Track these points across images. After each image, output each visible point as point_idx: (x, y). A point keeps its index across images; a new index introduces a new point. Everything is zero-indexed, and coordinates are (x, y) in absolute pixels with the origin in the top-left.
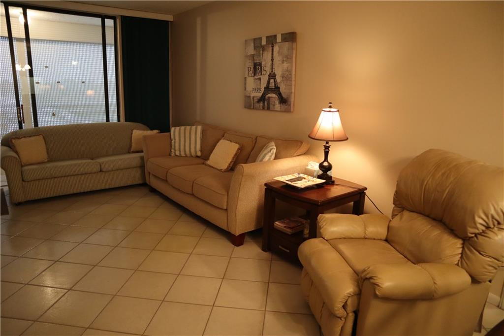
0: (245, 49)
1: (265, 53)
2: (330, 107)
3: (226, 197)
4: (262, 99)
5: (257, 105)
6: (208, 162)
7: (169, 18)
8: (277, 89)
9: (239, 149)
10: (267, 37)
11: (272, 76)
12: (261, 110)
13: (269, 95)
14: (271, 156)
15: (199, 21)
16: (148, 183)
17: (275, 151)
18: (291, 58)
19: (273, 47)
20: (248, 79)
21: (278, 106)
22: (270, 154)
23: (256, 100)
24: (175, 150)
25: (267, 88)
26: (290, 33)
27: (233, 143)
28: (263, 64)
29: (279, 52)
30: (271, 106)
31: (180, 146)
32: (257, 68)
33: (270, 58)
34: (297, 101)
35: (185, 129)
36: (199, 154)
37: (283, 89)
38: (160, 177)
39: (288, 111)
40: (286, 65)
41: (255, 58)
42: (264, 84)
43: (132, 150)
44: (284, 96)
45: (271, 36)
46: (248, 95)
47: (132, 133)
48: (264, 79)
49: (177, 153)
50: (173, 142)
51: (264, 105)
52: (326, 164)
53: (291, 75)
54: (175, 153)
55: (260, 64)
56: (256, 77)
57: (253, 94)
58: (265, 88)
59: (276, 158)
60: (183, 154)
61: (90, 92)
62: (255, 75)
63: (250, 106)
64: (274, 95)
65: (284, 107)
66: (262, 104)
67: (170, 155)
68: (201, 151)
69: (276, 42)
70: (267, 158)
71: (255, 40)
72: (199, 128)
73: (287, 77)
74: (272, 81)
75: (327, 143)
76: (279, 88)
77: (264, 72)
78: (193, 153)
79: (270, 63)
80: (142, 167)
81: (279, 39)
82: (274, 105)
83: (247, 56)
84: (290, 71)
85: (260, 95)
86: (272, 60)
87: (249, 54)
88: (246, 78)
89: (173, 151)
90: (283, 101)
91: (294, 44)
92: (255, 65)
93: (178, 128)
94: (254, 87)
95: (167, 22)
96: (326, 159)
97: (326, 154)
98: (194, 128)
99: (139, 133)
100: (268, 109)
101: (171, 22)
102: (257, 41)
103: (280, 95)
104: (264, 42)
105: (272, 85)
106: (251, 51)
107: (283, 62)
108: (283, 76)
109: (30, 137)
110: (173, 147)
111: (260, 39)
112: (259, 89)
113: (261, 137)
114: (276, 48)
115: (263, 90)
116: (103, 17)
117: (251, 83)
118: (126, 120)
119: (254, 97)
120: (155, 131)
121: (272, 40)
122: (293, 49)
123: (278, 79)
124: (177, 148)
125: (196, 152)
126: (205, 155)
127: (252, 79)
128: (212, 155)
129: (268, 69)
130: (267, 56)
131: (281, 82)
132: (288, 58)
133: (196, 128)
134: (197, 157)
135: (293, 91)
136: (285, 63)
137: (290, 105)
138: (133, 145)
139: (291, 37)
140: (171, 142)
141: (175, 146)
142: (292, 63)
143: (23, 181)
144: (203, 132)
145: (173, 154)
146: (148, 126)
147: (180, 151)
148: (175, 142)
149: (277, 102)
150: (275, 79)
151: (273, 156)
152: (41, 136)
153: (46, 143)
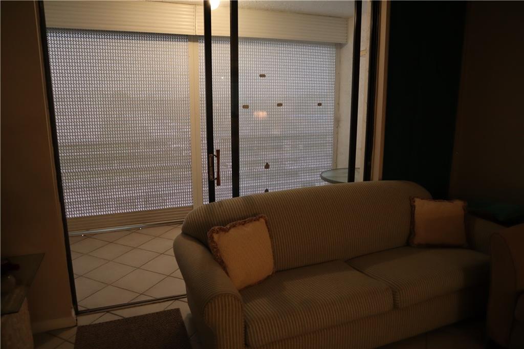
99: (429, 207)
138: (420, 231)
152: (260, 226)
153: (271, 236)
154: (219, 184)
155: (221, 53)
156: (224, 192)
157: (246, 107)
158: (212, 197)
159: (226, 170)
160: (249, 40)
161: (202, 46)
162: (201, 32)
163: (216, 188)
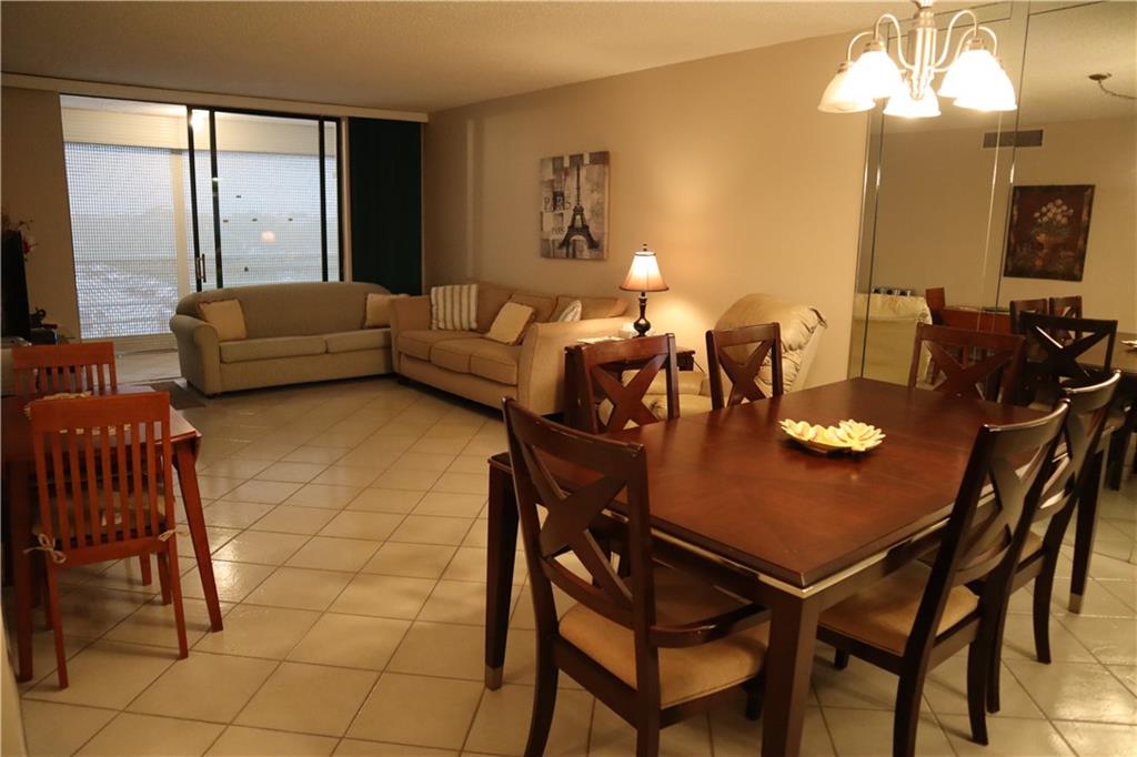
0: (541, 172)
1: (569, 179)
2: (645, 250)
3: (516, 368)
4: (566, 243)
5: (557, 251)
6: (489, 335)
7: (421, 118)
8: (585, 229)
9: (532, 314)
10: (571, 157)
11: (579, 211)
12: (562, 258)
13: (574, 238)
14: (574, 316)
15: (470, 125)
16: (396, 370)
17: (580, 309)
18: (603, 186)
19: (578, 170)
20: (545, 214)
21: (586, 253)
22: (573, 313)
23: (557, 244)
24: (437, 319)
25: (572, 227)
26: (600, 153)
27: (524, 307)
28: (566, 193)
29: (586, 178)
30: (578, 253)
31: (445, 314)
32: (557, 199)
33: (575, 186)
34: (611, 244)
35: (452, 290)
36: (474, 325)
37: (592, 229)
38: (419, 356)
39: (600, 259)
40: (596, 196)
41: (555, 185)
42: (567, 223)
43: (367, 324)
44: (595, 239)
45: (577, 156)
46: (545, 237)
47: (366, 299)
48: (568, 214)
49: (441, 325)
50: (434, 308)
51: (567, 253)
52: (642, 322)
53: (603, 209)
54: (438, 324)
55: (562, 195)
56: (556, 212)
57: (553, 237)
58: (569, 228)
59: (582, 319)
60: (450, 326)
61: (268, 236)
62: (555, 209)
63: (549, 253)
64: (581, 238)
65: (594, 253)
66: (564, 251)
67: (430, 328)
68: (477, 322)
69: (583, 164)
70: (569, 318)
71: (554, 159)
72: (474, 288)
73: (598, 212)
74: (578, 217)
75: (643, 295)
76: (587, 227)
77: (567, 205)
78: (465, 326)
79: (576, 193)
80: (387, 347)
81: (587, 160)
82: (581, 251)
83: (542, 182)
84: (601, 204)
85: (561, 237)
86: (578, 188)
87: (546, 179)
88: (542, 214)
89: (434, 321)
90: (594, 245)
91: (607, 169)
92: (555, 195)
93: (441, 289)
94: (554, 226)
95: (419, 124)
96: (643, 316)
97: (643, 309)
98: (465, 287)
99: (377, 299)
100: (574, 256)
101: (424, 124)
102: (557, 160)
103: (589, 236)
104: (567, 164)
105: (579, 223)
106: (549, 175)
107: (592, 191)
108: (592, 211)
109: (223, 300)
110: (434, 316)
111: (562, 158)
112: (561, 229)
113: (564, 296)
114: (583, 173)
115: (566, 230)
116: (322, 119)
117: (549, 220)
118: (355, 279)
119: (553, 241)
120: (402, 296)
121: (577, 160)
122: (605, 174)
123: (587, 214)
124: (441, 316)
125: (469, 323)
126: (483, 328)
127: (551, 214)
128: (494, 324)
129: (572, 201)
130: (571, 183)
131: (590, 220)
132: (598, 186)
133: (469, 289)
134: (471, 330)
135: (606, 231)
136: (595, 193)
137: (602, 251)
138: (369, 316)
139: (602, 158)
140: (431, 310)
141: (437, 314)
142: (603, 193)
143: (221, 362)
144: (480, 294)
145: (434, 327)
146: (387, 288)
147: (445, 322)
148: (437, 309)
149: (585, 247)
150: (582, 215)
151: (578, 316)
152: (236, 301)
153: (243, 311)
154: (205, 281)
155: (203, 163)
156: (210, 284)
157: (226, 221)
158: (199, 288)
159: (211, 266)
160: (226, 152)
161: (186, 158)
162: (186, 146)
163: (203, 284)
